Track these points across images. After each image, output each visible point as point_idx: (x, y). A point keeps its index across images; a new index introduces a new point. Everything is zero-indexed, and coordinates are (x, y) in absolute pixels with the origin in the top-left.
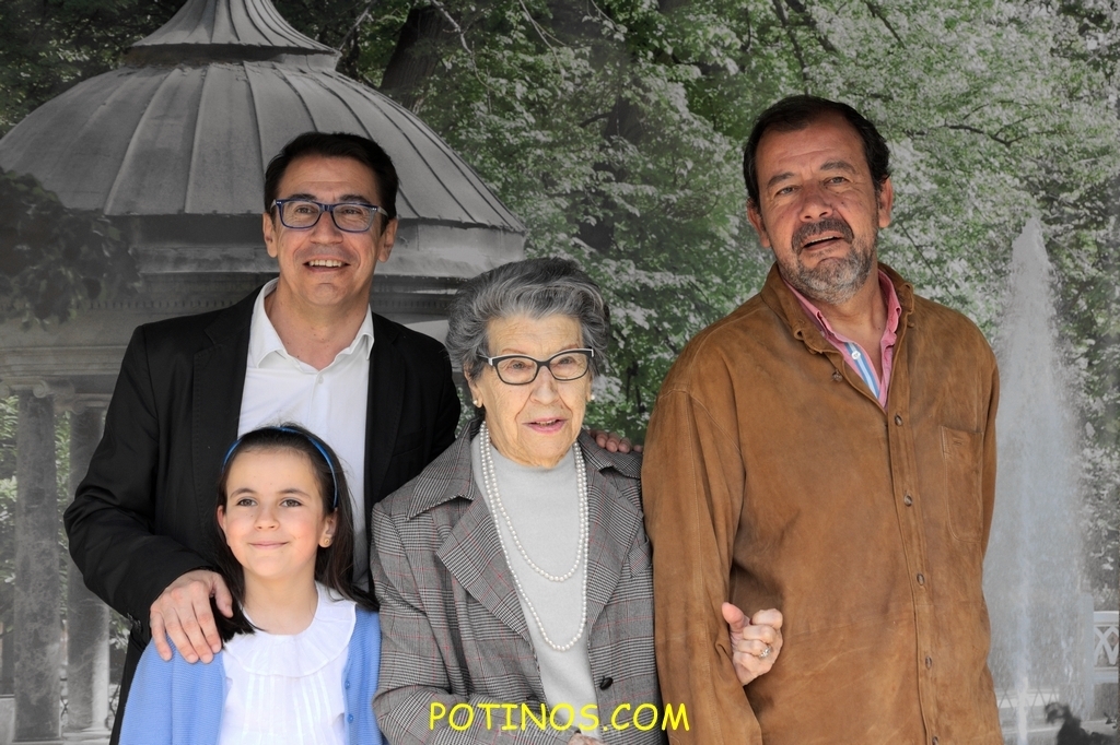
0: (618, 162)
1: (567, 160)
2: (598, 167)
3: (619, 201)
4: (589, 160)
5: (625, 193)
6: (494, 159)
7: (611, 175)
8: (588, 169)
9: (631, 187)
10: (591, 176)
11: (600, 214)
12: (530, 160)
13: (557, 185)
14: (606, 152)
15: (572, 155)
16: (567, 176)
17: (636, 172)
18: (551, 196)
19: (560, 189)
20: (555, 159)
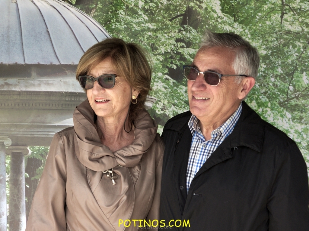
5: (190, 53)
7: (184, 44)
8: (173, 41)
9: (194, 50)
10: (174, 45)
14: (182, 33)
18: (155, 55)
19: (159, 51)
20: (157, 37)
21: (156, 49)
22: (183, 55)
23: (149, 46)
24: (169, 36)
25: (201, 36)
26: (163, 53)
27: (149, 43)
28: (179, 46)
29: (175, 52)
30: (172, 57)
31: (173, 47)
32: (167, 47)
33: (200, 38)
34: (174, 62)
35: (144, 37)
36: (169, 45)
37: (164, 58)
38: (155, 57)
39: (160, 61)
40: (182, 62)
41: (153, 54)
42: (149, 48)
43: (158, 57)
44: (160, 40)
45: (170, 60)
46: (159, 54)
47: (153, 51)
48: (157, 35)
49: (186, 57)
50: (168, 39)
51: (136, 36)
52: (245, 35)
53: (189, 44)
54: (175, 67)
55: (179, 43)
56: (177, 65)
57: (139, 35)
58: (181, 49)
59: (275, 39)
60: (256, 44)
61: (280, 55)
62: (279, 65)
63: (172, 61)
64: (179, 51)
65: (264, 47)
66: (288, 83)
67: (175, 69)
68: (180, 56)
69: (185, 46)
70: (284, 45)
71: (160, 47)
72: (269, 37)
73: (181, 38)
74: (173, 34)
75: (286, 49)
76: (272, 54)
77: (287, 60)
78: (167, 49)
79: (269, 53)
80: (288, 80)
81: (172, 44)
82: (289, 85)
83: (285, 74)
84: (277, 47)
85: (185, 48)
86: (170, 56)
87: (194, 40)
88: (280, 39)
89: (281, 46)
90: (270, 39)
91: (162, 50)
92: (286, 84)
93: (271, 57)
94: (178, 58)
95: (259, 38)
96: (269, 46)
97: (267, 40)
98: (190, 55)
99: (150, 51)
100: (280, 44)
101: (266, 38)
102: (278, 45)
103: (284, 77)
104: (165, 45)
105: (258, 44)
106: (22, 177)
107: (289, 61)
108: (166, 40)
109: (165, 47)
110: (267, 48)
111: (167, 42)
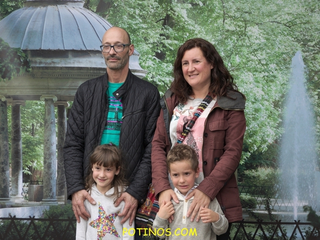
0: (167, 34)
1: (151, 33)
2: (161, 35)
4: (158, 33)
6: (130, 33)
7: (165, 37)
8: (158, 36)
9: (171, 41)
10: (159, 38)
12: (141, 33)
14: (163, 31)
15: (153, 31)
17: (172, 37)
18: (147, 44)
19: (149, 42)
20: (148, 33)
21: (148, 40)
22: (164, 44)
23: (143, 38)
24: (155, 32)
25: (175, 33)
26: (152, 43)
27: (143, 36)
28: (162, 38)
29: (160, 42)
30: (157, 46)
31: (158, 39)
32: (155, 39)
33: (175, 34)
34: (159, 48)
35: (139, 33)
36: (155, 38)
37: (153, 46)
38: (147, 45)
39: (150, 48)
40: (164, 48)
41: (146, 43)
42: (143, 39)
43: (149, 45)
44: (150, 35)
45: (156, 47)
46: (149, 44)
47: (145, 41)
48: (148, 31)
49: (166, 45)
50: (155, 34)
51: (135, 32)
52: (201, 32)
53: (168, 37)
54: (159, 52)
55: (162, 37)
56: (161, 50)
57: (136, 32)
58: (163, 40)
59: (220, 35)
60: (209, 37)
61: (223, 45)
62: (222, 51)
63: (157, 48)
64: (162, 41)
65: (213, 39)
66: (228, 62)
67: (160, 53)
68: (162, 45)
69: (166, 39)
70: (225, 39)
71: (150, 39)
72: (216, 33)
73: (163, 34)
74: (158, 31)
75: (226, 41)
76: (218, 44)
77: (227, 47)
79: (216, 43)
80: (227, 60)
82: (228, 63)
83: (226, 56)
84: (221, 40)
85: (166, 40)
86: (156, 45)
87: (171, 35)
88: (223, 35)
89: (223, 39)
90: (217, 35)
91: (151, 41)
92: (226, 62)
93: (217, 46)
94: (161, 46)
95: (210, 34)
96: (216, 39)
97: (215, 36)
98: (169, 44)
99: (144, 42)
100: (223, 37)
101: (214, 34)
102: (222, 38)
103: (225, 58)
104: (153, 38)
105: (210, 38)
106: (65, 120)
107: (228, 48)
108: (153, 35)
110: (215, 40)
111: (155, 36)
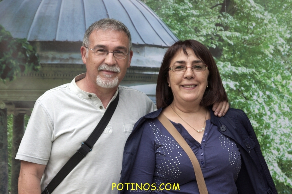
0: (225, 23)
1: (204, 22)
2: (217, 25)
3: (225, 38)
4: (213, 22)
5: (228, 35)
6: (175, 21)
7: (222, 28)
8: (213, 26)
9: (230, 33)
10: (214, 29)
11: (217, 44)
12: (190, 22)
13: (200, 32)
14: (221, 19)
15: (207, 20)
16: (205, 28)
17: (232, 27)
18: (198, 36)
19: (201, 33)
20: (200, 21)
22: (221, 37)
23: (193, 29)
24: (210, 21)
25: (237, 22)
26: (205, 34)
27: (193, 26)
28: (218, 29)
29: (215, 34)
30: (212, 39)
32: (208, 30)
33: (236, 24)
34: (213, 42)
35: (188, 21)
37: (206, 39)
40: (220, 42)
43: (201, 38)
44: (202, 24)
45: (210, 41)
46: (201, 36)
47: (196, 33)
50: (209, 23)
51: (182, 20)
53: (226, 28)
54: (214, 47)
55: (218, 27)
57: (184, 20)
58: (219, 32)
65: (289, 31)
68: (219, 38)
69: (223, 30)
73: (220, 23)
74: (213, 19)
78: (208, 32)
81: (212, 28)
86: (210, 37)
87: (231, 25)
91: (204, 32)
94: (217, 40)
95: (285, 24)
98: (227, 37)
99: (194, 33)
101: (290, 24)
108: (207, 24)
109: (206, 30)
